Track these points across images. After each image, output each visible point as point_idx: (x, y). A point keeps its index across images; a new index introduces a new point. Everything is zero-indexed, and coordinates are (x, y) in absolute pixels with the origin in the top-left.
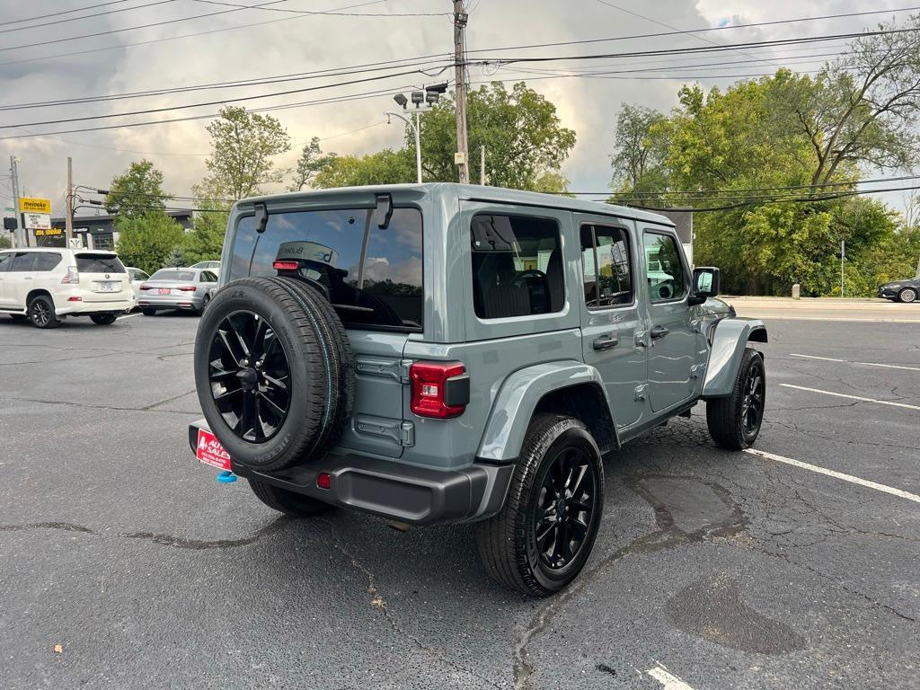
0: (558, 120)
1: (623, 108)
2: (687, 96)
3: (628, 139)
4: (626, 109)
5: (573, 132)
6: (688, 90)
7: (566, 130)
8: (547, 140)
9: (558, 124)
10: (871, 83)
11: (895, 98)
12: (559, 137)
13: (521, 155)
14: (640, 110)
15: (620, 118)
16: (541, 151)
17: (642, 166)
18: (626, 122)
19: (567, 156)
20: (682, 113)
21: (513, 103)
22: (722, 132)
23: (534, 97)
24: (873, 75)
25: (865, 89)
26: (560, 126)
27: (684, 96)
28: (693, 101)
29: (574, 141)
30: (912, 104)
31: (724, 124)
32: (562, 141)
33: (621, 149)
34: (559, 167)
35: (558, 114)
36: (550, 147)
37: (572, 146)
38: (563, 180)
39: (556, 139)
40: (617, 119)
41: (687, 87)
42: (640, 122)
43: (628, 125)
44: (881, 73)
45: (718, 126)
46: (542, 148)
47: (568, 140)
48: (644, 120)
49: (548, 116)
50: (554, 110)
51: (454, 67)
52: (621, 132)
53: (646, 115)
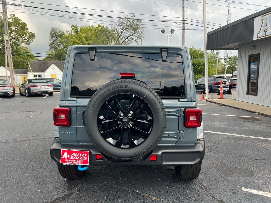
0: (28, 29)
1: (52, 28)
2: (74, 28)
3: (54, 38)
4: (52, 29)
5: (34, 34)
6: (74, 26)
7: (31, 33)
8: (24, 35)
9: (28, 30)
10: (123, 31)
11: (129, 36)
12: (29, 34)
13: (15, 39)
14: (57, 30)
15: (51, 31)
16: (22, 39)
17: (59, 47)
18: (53, 33)
19: (33, 41)
20: (70, 33)
21: (10, 20)
22: (85, 39)
23: (19, 20)
24: (123, 30)
25: (122, 33)
26: (29, 31)
27: (73, 27)
28: (75, 29)
29: (35, 37)
30: (133, 38)
31: (85, 37)
32: (30, 36)
33: (52, 41)
34: (30, 45)
35: (28, 27)
36: (26, 38)
37: (34, 38)
38: (29, 49)
39: (28, 35)
40: (50, 31)
41: (74, 25)
42: (57, 33)
43: (53, 34)
44: (125, 29)
45: (84, 38)
46: (23, 38)
47: (32, 36)
48: (59, 33)
49: (25, 27)
50: (27, 25)
51: (2, 4)
52: (51, 36)
53: (59, 31)
